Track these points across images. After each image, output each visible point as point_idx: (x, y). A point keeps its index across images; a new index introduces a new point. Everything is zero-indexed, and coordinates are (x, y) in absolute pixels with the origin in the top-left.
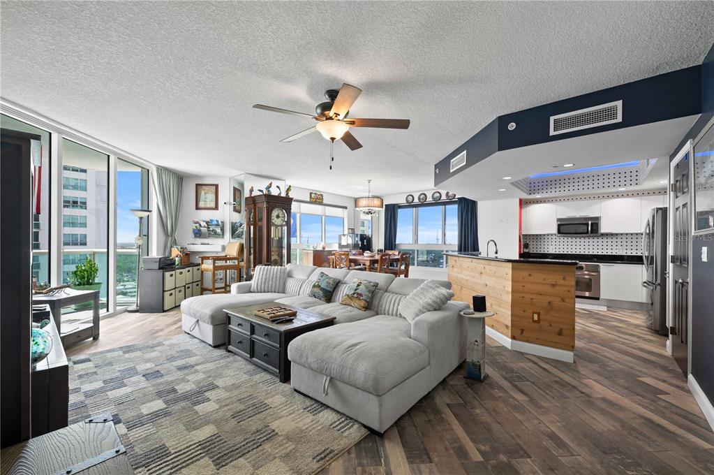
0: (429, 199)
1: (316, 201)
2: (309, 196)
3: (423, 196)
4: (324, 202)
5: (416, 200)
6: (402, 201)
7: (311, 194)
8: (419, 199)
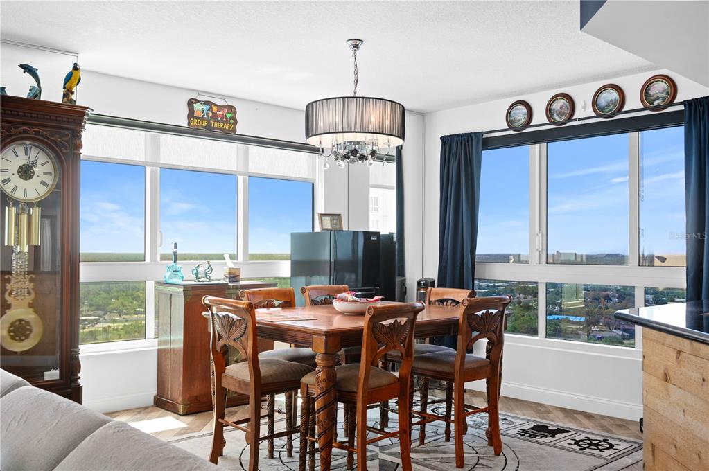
0: (584, 111)
1: (209, 127)
2: (185, 111)
3: (561, 103)
4: (241, 130)
5: (540, 118)
6: (493, 121)
7: (191, 103)
8: (549, 112)
